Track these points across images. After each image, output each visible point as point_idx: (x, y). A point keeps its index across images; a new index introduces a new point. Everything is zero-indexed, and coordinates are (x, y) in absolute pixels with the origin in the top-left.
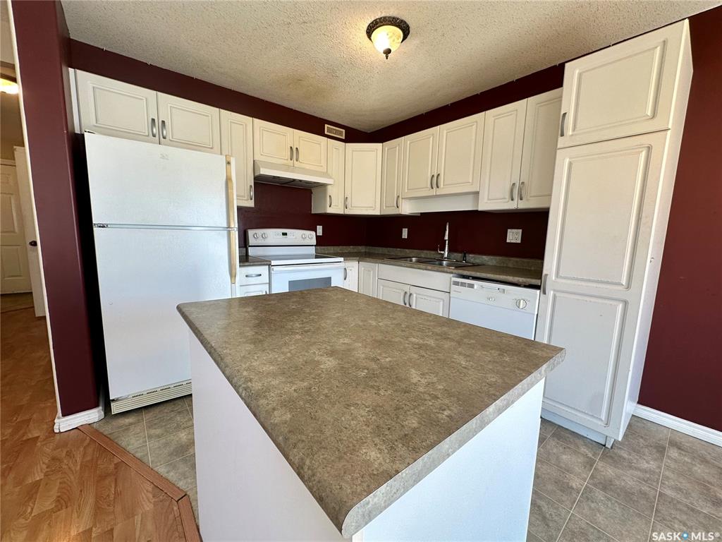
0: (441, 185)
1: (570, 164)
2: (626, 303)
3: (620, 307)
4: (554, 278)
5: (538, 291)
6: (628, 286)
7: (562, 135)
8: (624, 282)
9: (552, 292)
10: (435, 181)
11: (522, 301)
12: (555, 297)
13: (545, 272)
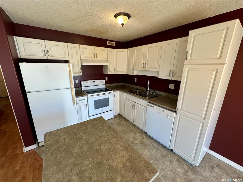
0: (146, 67)
1: (188, 71)
2: (203, 124)
3: (201, 124)
4: (180, 110)
5: (175, 113)
6: (205, 118)
7: (186, 59)
8: (203, 116)
9: (179, 115)
10: (144, 65)
11: (169, 116)
12: (180, 116)
13: (177, 107)
